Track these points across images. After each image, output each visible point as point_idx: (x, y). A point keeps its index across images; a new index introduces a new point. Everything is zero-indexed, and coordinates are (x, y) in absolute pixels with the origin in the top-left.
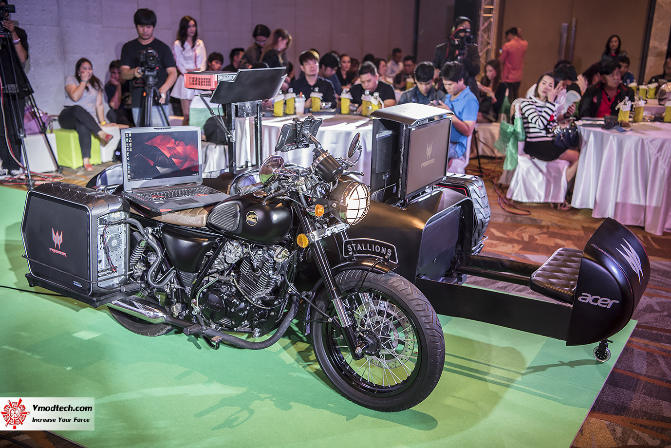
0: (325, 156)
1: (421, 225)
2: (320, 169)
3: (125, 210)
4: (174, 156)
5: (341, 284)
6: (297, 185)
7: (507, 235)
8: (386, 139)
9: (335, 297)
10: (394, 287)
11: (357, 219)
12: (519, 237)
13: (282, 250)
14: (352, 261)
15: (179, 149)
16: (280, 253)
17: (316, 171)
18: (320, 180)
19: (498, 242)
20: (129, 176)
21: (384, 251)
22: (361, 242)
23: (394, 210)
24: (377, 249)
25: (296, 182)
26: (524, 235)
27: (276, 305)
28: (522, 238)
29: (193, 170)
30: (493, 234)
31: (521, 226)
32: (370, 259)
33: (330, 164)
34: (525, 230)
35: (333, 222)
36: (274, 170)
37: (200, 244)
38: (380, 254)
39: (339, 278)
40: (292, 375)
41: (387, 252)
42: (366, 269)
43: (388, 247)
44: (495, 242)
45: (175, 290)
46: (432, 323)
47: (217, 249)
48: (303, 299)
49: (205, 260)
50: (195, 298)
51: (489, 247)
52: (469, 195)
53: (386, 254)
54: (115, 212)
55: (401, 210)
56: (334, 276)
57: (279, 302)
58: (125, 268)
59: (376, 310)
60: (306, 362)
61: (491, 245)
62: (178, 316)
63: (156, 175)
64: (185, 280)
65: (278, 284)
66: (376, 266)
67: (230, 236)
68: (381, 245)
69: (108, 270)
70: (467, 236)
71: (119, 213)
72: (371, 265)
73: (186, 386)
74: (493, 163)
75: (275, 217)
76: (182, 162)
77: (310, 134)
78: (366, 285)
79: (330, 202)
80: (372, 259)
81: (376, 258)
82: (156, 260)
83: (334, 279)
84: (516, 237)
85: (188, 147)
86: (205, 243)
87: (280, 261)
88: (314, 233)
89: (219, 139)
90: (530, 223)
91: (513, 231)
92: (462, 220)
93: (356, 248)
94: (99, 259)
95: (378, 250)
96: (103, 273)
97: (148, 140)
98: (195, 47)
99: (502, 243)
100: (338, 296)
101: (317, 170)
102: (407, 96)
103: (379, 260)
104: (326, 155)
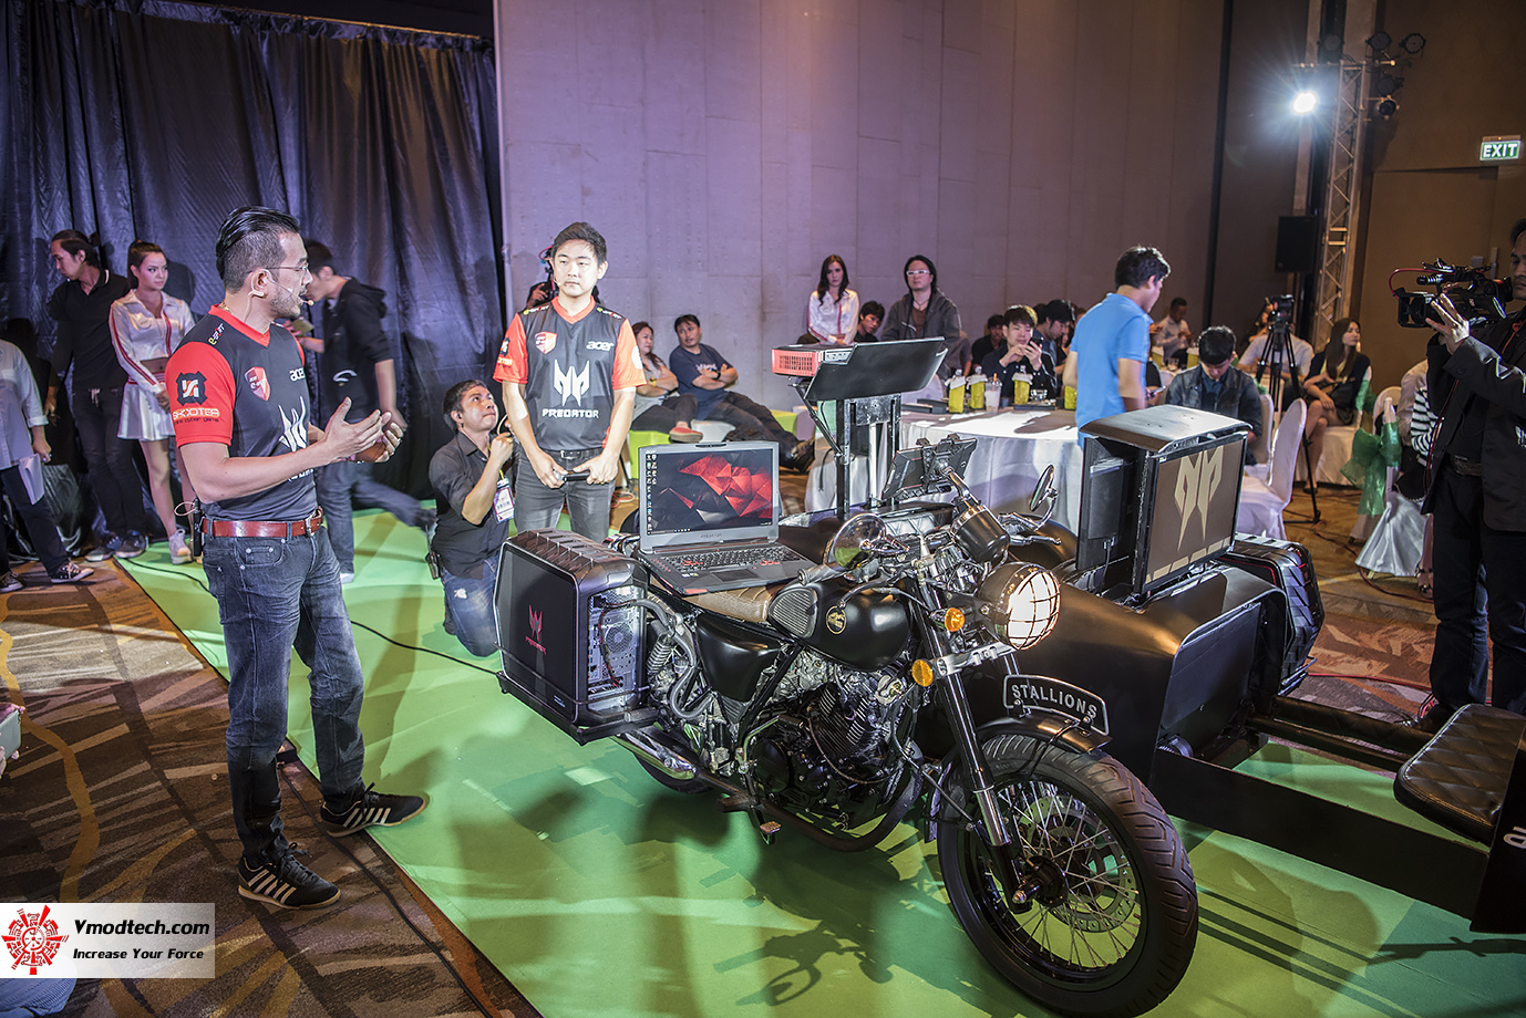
0: (975, 513)
1: (1171, 645)
2: (965, 538)
3: (635, 584)
4: (730, 492)
5: (995, 759)
6: (913, 568)
7: (1359, 641)
8: (1109, 476)
9: (980, 787)
10: (1095, 783)
11: (1030, 640)
12: (1382, 646)
13: (890, 682)
14: (1019, 719)
15: (740, 481)
16: (886, 687)
17: (957, 540)
18: (965, 557)
19: (1340, 654)
20: (650, 525)
21: (1081, 706)
22: (1037, 683)
23: (1120, 611)
24: (1068, 700)
25: (913, 562)
26: (1392, 642)
27: (878, 778)
28: (1389, 649)
29: (762, 516)
30: (1331, 637)
31: (1389, 623)
32: (1055, 719)
33: (984, 527)
34: (1396, 633)
35: (984, 639)
36: (862, 543)
37: (757, 652)
38: (1073, 711)
39: (992, 748)
40: (905, 906)
41: (1087, 709)
42: (1043, 738)
43: (1090, 701)
44: (1335, 654)
45: (713, 726)
46: (1173, 866)
47: (785, 665)
48: (924, 777)
49: (763, 681)
50: (742, 746)
51: (1321, 663)
52: (1279, 583)
53: (1085, 715)
54: (620, 587)
55: (1134, 613)
56: (981, 742)
57: (885, 772)
58: (637, 680)
59: (1063, 816)
60: (936, 880)
61: (1326, 660)
62: (717, 771)
63: (697, 525)
64: (729, 712)
65: (886, 739)
66: (1064, 736)
67: (802, 645)
68: (1077, 695)
69: (606, 682)
70: (1273, 658)
71: (628, 588)
72: (1055, 732)
73: (716, 901)
74: (1341, 497)
75: (881, 619)
76: (743, 503)
77: (949, 469)
78: (1043, 770)
79: (978, 604)
80: (1059, 721)
81: (1067, 718)
82: (688, 670)
83: (982, 751)
84: (1377, 647)
85: (756, 478)
86: (764, 653)
87: (886, 701)
88: (947, 660)
89: (859, 447)
90: (1407, 618)
91: (1371, 632)
92: (1261, 627)
93: (1029, 695)
94: (590, 665)
95: (1070, 703)
96: (598, 687)
97: (684, 466)
98: (842, 302)
99: (1347, 658)
100: (987, 785)
101: (958, 537)
102: (1183, 380)
103: (1070, 724)
104: (977, 510)
